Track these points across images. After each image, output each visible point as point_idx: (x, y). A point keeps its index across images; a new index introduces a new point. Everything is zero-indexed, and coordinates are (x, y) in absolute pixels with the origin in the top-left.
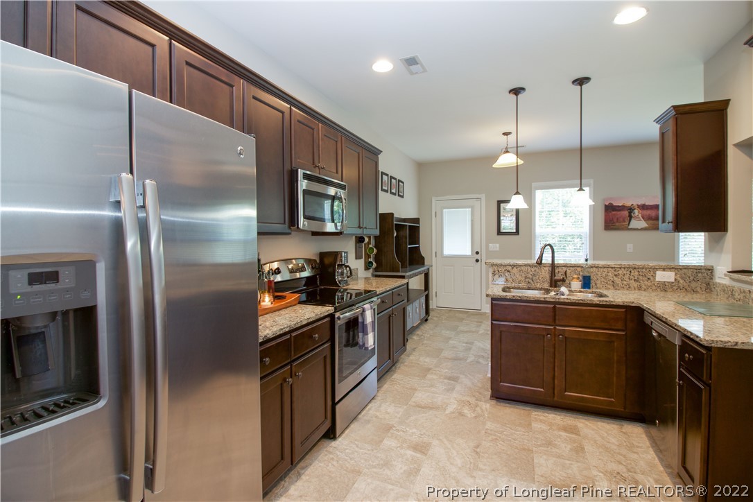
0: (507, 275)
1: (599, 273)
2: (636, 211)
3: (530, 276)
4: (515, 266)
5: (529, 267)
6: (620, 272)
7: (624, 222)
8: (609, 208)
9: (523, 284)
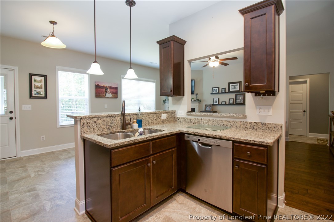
0: (93, 125)
1: (143, 118)
2: (108, 89)
3: (110, 124)
4: (100, 117)
5: (109, 118)
6: (150, 116)
7: (104, 94)
8: (98, 87)
9: (105, 130)
